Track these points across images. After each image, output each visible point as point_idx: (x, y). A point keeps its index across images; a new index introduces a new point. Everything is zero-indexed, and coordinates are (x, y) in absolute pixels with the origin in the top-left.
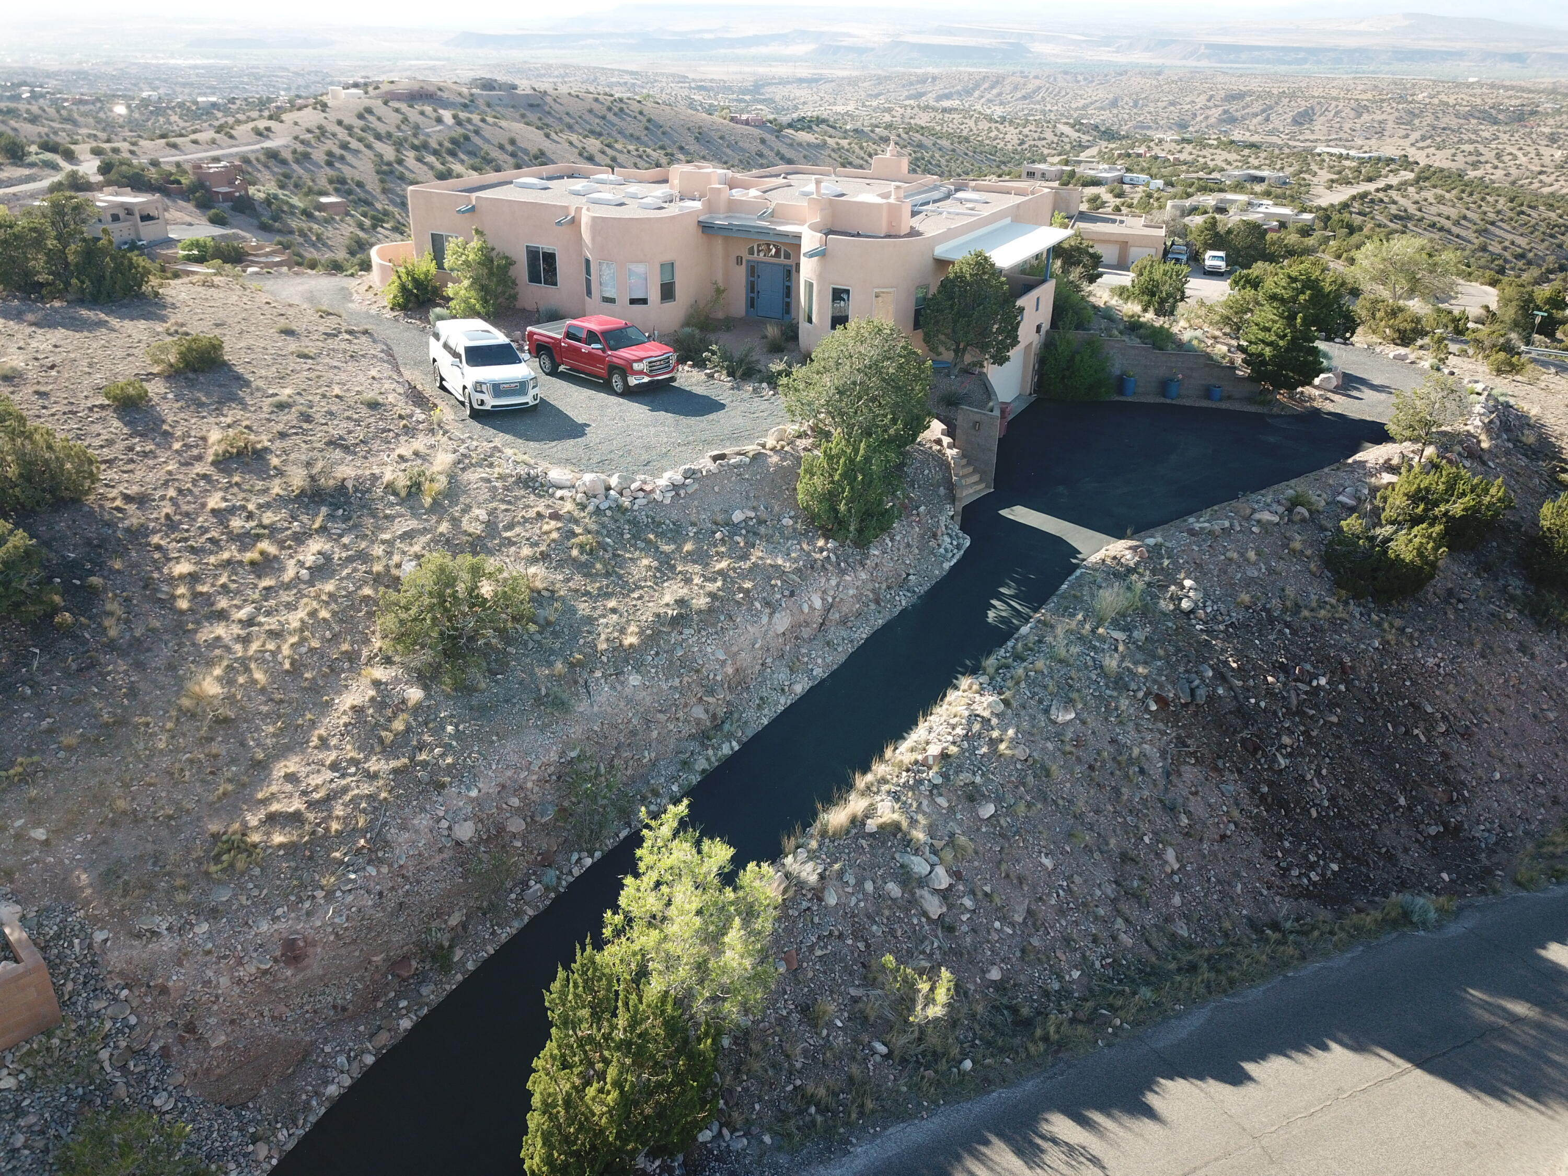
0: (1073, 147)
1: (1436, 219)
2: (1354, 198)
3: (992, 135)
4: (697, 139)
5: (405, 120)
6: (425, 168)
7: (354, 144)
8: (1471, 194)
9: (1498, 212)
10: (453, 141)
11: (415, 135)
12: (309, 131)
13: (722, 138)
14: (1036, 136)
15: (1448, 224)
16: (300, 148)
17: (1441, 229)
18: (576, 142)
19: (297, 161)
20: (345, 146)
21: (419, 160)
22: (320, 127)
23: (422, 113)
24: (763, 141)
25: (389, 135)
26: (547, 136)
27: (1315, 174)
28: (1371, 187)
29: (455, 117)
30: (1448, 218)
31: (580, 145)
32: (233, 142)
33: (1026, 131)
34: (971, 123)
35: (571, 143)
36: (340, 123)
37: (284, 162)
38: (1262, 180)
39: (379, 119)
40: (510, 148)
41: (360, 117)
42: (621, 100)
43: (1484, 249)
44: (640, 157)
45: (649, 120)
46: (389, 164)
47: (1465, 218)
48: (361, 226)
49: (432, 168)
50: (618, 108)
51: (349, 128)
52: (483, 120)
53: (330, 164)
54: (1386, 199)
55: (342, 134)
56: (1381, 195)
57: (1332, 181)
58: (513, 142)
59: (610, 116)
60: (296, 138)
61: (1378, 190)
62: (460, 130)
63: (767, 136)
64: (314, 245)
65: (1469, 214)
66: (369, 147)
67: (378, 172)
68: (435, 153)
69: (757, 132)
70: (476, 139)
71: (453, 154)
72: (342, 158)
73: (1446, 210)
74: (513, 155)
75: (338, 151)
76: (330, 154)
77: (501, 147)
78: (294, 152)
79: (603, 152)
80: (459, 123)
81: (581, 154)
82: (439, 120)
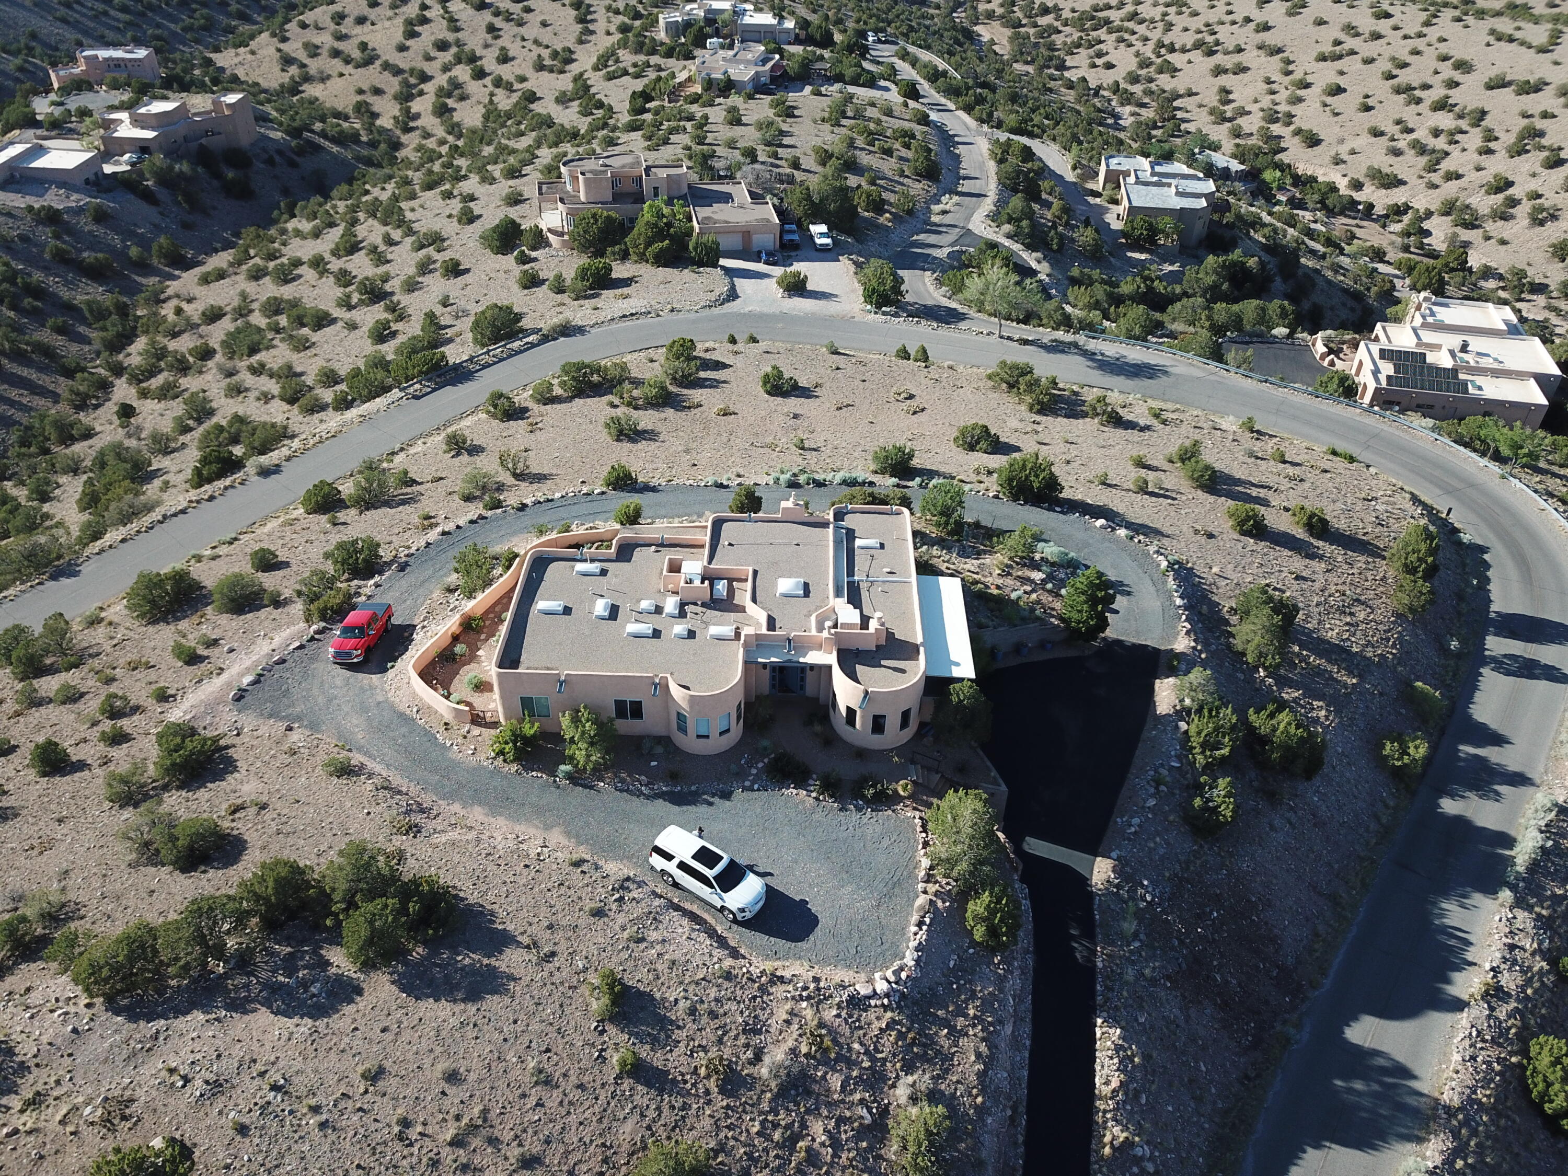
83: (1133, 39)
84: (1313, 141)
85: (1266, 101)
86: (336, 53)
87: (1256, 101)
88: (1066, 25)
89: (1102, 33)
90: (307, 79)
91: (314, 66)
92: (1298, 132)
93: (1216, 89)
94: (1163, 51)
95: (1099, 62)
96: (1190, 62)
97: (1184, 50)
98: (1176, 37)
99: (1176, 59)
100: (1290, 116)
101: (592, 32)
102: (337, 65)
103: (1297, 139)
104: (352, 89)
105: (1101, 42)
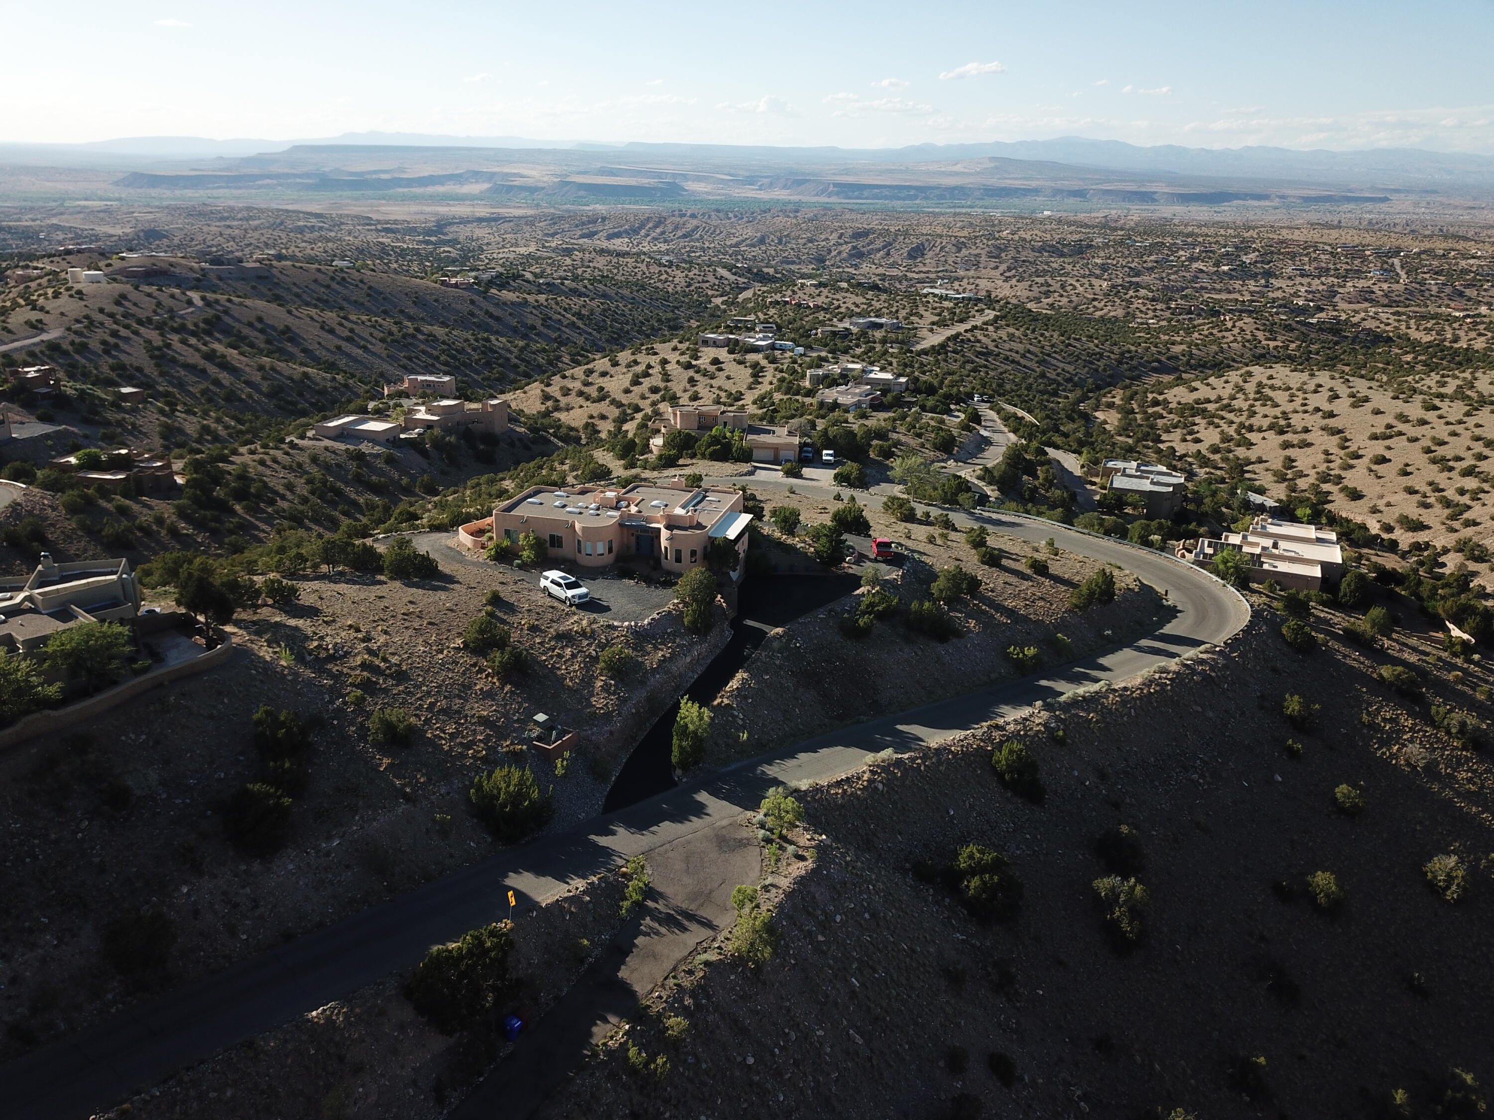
0: (732, 289)
1: (1009, 353)
2: (948, 339)
3: (663, 277)
4: (414, 302)
5: (159, 304)
6: (191, 350)
7: (123, 332)
8: (1034, 331)
9: (1053, 346)
10: (206, 321)
11: (172, 318)
12: (78, 321)
13: (436, 301)
14: (700, 279)
15: (1017, 357)
16: (77, 340)
17: (1013, 362)
18: (316, 317)
19: (77, 352)
20: (114, 334)
21: (184, 342)
22: (87, 317)
23: (172, 296)
24: (472, 302)
25: (149, 320)
26: (289, 312)
27: (921, 317)
28: (961, 328)
29: (203, 298)
30: (1017, 352)
31: (320, 320)
32: (14, 337)
33: (691, 274)
34: (643, 267)
35: (312, 318)
36: (101, 311)
37: (66, 353)
38: (880, 326)
39: (135, 304)
40: (259, 326)
41: (118, 303)
42: (342, 270)
43: (1043, 375)
44: (374, 327)
45: (370, 288)
46: (159, 349)
47: (1029, 351)
48: (162, 412)
49: (197, 350)
50: (341, 278)
51: (111, 315)
52: (229, 301)
53: (107, 352)
54: (972, 339)
55: (108, 322)
56: (969, 335)
57: (933, 323)
58: (260, 319)
59: (334, 285)
60: (69, 329)
61: (966, 331)
62: (210, 312)
63: (475, 298)
64: (131, 434)
65: (1032, 348)
66: (136, 333)
67: (152, 357)
68: (194, 334)
69: (466, 294)
70: (226, 319)
71: (209, 333)
72: (116, 346)
73: (1016, 346)
74: (262, 331)
75: (112, 340)
76: (104, 342)
77: (250, 325)
78: (72, 343)
79: (341, 325)
80: (208, 303)
81: (322, 328)
82: (190, 302)
83: (1221, 423)
84: (1355, 495)
85: (1323, 467)
86: (581, 394)
87: (1314, 467)
88: (1171, 413)
89: (1197, 420)
90: (557, 409)
91: (564, 401)
92: (1344, 489)
93: (1282, 459)
94: (1243, 431)
95: (1189, 438)
96: (1264, 438)
97: (1260, 430)
98: (1256, 421)
99: (1253, 437)
100: (1340, 478)
101: (760, 383)
102: (581, 400)
103: (1342, 495)
104: (586, 415)
105: (1195, 424)
